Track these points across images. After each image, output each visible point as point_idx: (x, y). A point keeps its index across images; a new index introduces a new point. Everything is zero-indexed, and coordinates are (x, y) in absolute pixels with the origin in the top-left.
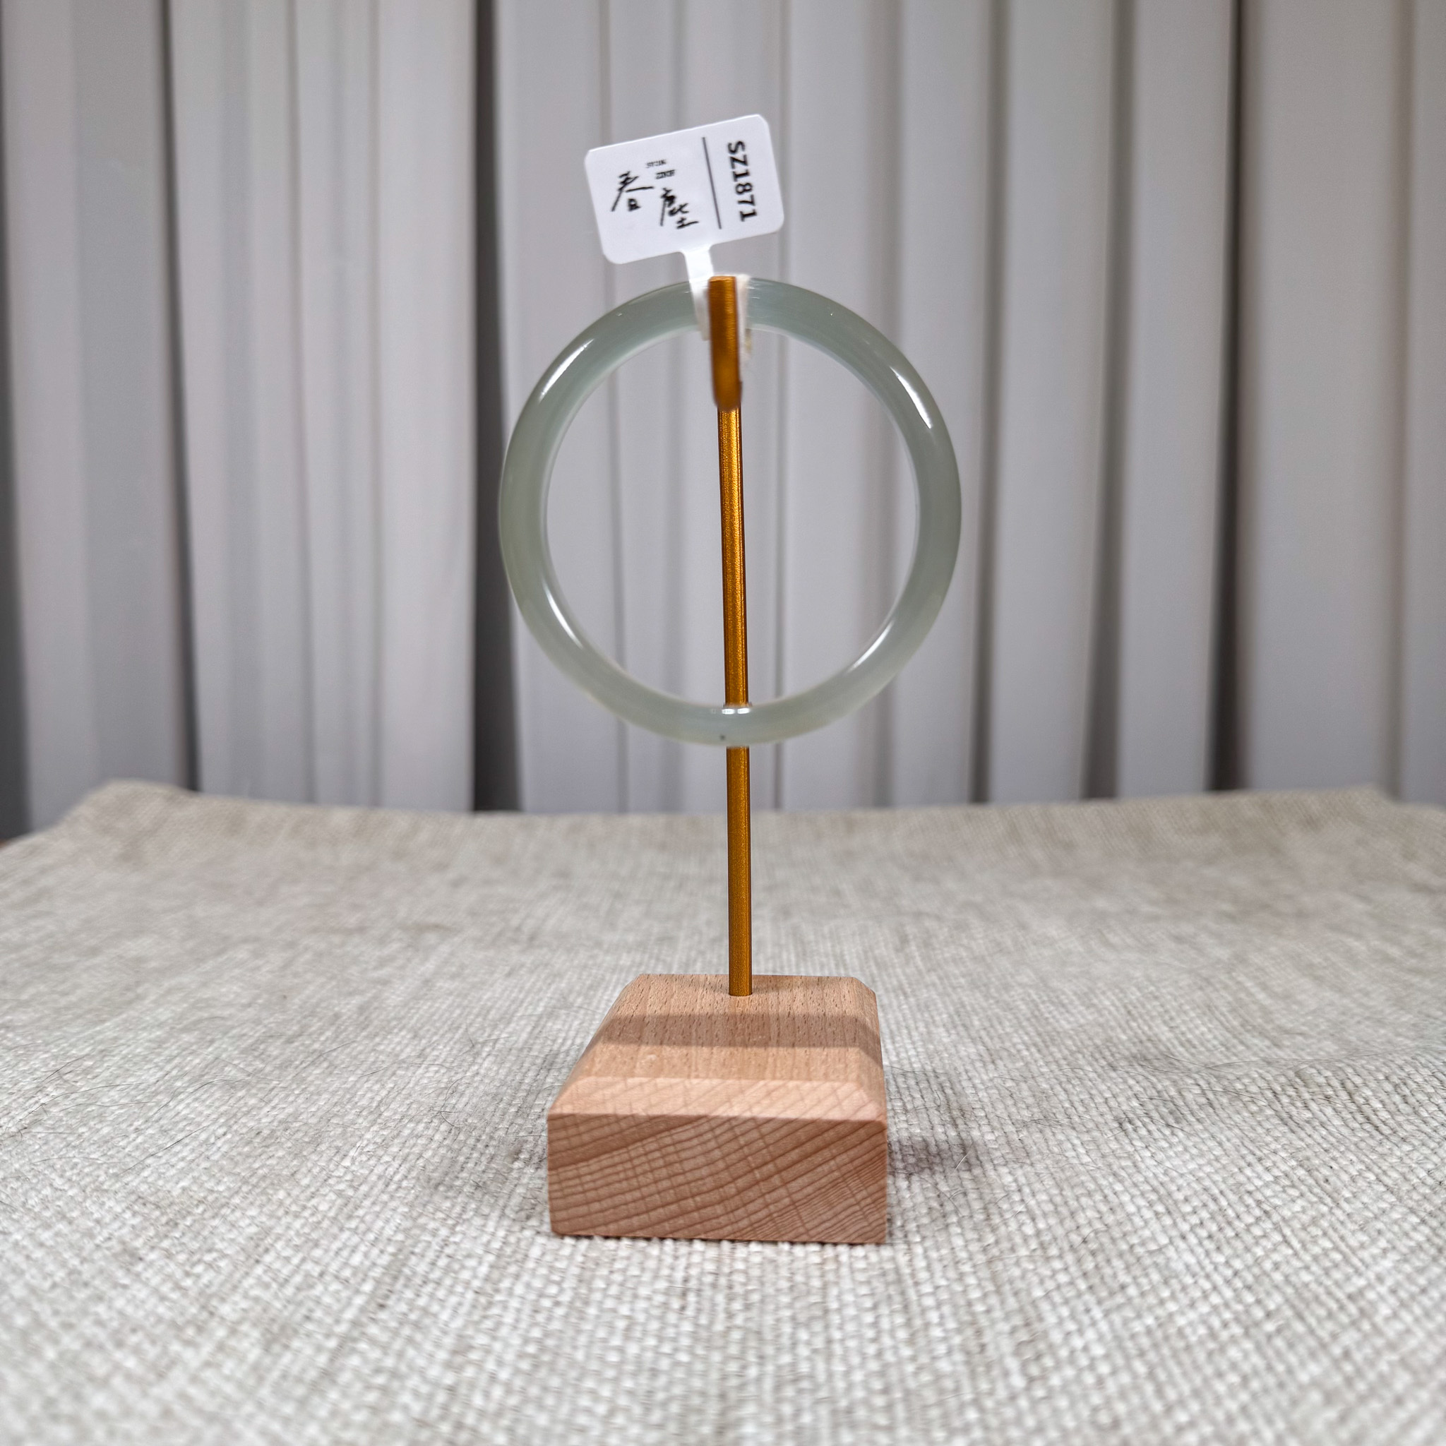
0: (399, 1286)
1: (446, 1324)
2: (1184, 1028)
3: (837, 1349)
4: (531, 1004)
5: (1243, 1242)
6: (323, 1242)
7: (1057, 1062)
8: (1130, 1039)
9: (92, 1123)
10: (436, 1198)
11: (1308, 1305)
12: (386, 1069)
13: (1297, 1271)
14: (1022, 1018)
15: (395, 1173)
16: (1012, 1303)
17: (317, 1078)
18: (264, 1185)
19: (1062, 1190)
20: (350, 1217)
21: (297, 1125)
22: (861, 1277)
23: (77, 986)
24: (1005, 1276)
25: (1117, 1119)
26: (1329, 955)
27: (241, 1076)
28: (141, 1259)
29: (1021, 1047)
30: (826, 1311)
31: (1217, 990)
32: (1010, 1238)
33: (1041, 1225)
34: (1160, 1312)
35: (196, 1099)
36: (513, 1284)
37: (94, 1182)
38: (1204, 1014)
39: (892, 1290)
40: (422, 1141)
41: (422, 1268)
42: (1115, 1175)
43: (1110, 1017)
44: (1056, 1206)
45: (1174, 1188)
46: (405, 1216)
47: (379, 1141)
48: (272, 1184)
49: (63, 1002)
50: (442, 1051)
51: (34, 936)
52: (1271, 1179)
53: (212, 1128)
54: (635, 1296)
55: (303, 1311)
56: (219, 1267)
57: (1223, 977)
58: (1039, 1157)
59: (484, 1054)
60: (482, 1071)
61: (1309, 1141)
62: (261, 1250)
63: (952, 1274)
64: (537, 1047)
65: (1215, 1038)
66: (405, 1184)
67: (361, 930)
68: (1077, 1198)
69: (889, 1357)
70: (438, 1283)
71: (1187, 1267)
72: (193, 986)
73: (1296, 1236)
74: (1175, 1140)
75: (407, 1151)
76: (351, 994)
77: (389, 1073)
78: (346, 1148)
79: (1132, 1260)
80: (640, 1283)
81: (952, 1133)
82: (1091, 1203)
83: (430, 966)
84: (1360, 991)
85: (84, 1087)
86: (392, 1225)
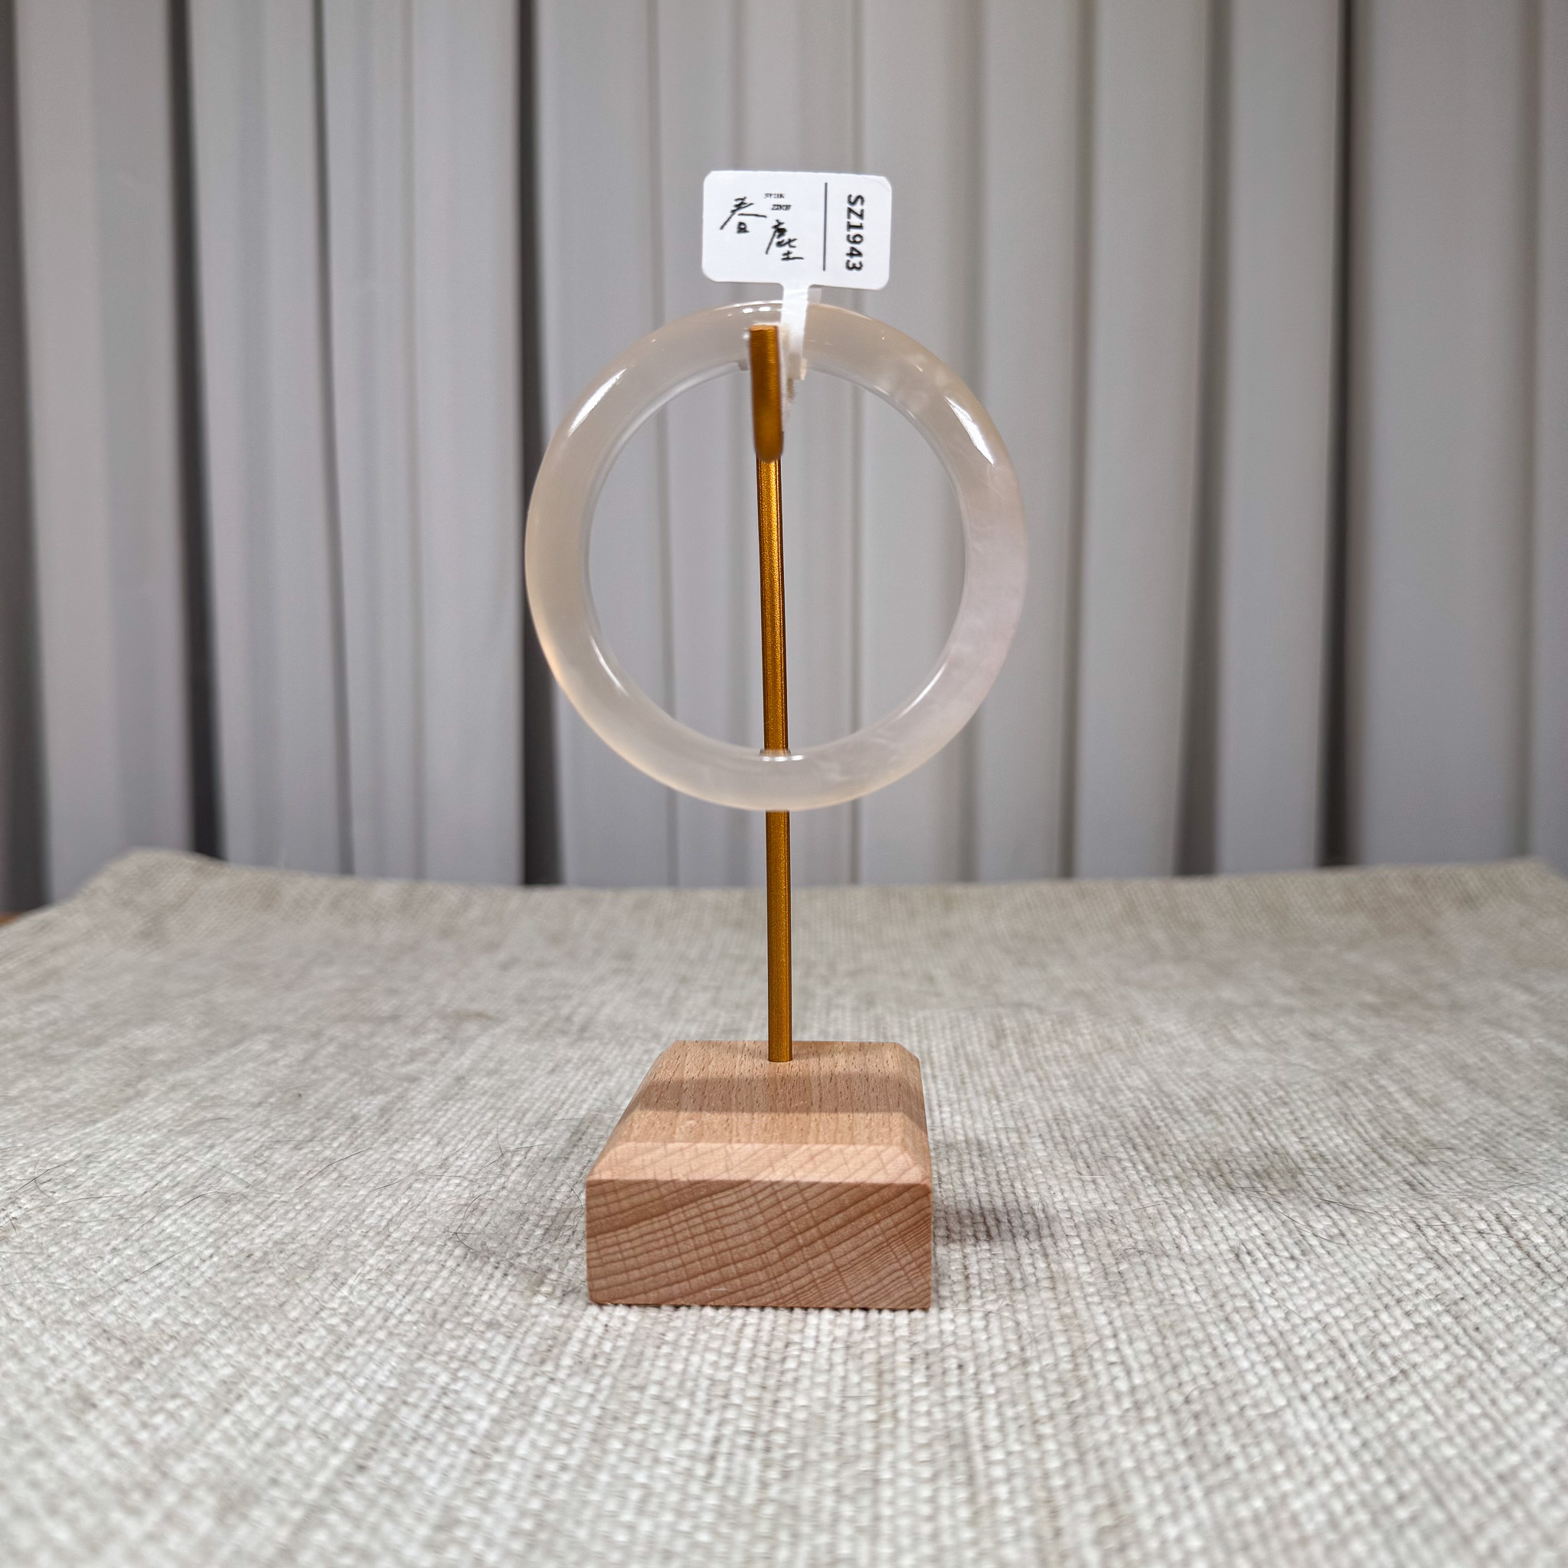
0: (384, 1443)
1: (433, 1491)
2: (1316, 1140)
3: (886, 1528)
4: (572, 1106)
5: (1374, 1404)
6: (306, 1389)
7: (1166, 1180)
8: (1253, 1152)
9: (64, 1242)
10: (440, 1337)
11: (1449, 1486)
12: (401, 1182)
13: (1437, 1445)
14: (1130, 1127)
15: (397, 1306)
16: (1096, 1477)
17: (323, 1191)
18: (246, 1317)
19: (1164, 1338)
20: (339, 1358)
21: (293, 1246)
22: (921, 1439)
23: (72, 1081)
24: (1089, 1442)
25: (1232, 1249)
26: (1487, 1054)
27: (240, 1188)
28: (94, 1406)
29: (1128, 1164)
30: (877, 1481)
31: (1356, 1096)
32: (1098, 1393)
33: (1138, 1380)
34: (1271, 1492)
35: (184, 1215)
36: (517, 1442)
37: (55, 1312)
38: (1340, 1123)
39: (958, 1456)
40: (433, 1267)
41: (413, 1420)
42: (1227, 1319)
43: (1231, 1126)
44: (1156, 1358)
45: (1296, 1340)
46: (402, 1358)
47: (383, 1266)
48: (257, 1316)
49: (55, 1098)
50: (468, 1161)
51: (35, 1023)
52: (1411, 1327)
53: (198, 1249)
54: (656, 1461)
55: (270, 1473)
56: (181, 1417)
57: (1363, 1080)
58: (1140, 1294)
59: (514, 1165)
60: (509, 1185)
61: (1457, 1279)
62: (232, 1396)
63: (1028, 1437)
64: (572, 1157)
65: (1352, 1151)
66: (408, 1318)
67: (395, 1018)
68: (1182, 1349)
69: (947, 1540)
70: (429, 1440)
71: (1307, 1435)
72: (200, 1082)
73: (1439, 1401)
74: (1300, 1275)
75: (413, 1279)
76: (373, 1093)
77: (404, 1186)
78: (344, 1275)
79: (1241, 1424)
80: (663, 1443)
81: (1041, 1264)
82: (1196, 1355)
83: (466, 1061)
84: (1521, 1097)
85: (61, 1197)
86: (387, 1367)
